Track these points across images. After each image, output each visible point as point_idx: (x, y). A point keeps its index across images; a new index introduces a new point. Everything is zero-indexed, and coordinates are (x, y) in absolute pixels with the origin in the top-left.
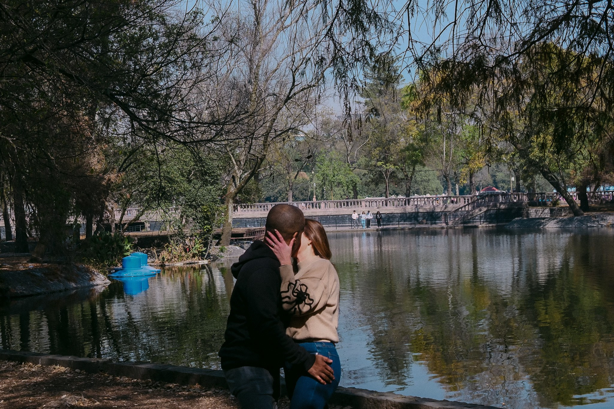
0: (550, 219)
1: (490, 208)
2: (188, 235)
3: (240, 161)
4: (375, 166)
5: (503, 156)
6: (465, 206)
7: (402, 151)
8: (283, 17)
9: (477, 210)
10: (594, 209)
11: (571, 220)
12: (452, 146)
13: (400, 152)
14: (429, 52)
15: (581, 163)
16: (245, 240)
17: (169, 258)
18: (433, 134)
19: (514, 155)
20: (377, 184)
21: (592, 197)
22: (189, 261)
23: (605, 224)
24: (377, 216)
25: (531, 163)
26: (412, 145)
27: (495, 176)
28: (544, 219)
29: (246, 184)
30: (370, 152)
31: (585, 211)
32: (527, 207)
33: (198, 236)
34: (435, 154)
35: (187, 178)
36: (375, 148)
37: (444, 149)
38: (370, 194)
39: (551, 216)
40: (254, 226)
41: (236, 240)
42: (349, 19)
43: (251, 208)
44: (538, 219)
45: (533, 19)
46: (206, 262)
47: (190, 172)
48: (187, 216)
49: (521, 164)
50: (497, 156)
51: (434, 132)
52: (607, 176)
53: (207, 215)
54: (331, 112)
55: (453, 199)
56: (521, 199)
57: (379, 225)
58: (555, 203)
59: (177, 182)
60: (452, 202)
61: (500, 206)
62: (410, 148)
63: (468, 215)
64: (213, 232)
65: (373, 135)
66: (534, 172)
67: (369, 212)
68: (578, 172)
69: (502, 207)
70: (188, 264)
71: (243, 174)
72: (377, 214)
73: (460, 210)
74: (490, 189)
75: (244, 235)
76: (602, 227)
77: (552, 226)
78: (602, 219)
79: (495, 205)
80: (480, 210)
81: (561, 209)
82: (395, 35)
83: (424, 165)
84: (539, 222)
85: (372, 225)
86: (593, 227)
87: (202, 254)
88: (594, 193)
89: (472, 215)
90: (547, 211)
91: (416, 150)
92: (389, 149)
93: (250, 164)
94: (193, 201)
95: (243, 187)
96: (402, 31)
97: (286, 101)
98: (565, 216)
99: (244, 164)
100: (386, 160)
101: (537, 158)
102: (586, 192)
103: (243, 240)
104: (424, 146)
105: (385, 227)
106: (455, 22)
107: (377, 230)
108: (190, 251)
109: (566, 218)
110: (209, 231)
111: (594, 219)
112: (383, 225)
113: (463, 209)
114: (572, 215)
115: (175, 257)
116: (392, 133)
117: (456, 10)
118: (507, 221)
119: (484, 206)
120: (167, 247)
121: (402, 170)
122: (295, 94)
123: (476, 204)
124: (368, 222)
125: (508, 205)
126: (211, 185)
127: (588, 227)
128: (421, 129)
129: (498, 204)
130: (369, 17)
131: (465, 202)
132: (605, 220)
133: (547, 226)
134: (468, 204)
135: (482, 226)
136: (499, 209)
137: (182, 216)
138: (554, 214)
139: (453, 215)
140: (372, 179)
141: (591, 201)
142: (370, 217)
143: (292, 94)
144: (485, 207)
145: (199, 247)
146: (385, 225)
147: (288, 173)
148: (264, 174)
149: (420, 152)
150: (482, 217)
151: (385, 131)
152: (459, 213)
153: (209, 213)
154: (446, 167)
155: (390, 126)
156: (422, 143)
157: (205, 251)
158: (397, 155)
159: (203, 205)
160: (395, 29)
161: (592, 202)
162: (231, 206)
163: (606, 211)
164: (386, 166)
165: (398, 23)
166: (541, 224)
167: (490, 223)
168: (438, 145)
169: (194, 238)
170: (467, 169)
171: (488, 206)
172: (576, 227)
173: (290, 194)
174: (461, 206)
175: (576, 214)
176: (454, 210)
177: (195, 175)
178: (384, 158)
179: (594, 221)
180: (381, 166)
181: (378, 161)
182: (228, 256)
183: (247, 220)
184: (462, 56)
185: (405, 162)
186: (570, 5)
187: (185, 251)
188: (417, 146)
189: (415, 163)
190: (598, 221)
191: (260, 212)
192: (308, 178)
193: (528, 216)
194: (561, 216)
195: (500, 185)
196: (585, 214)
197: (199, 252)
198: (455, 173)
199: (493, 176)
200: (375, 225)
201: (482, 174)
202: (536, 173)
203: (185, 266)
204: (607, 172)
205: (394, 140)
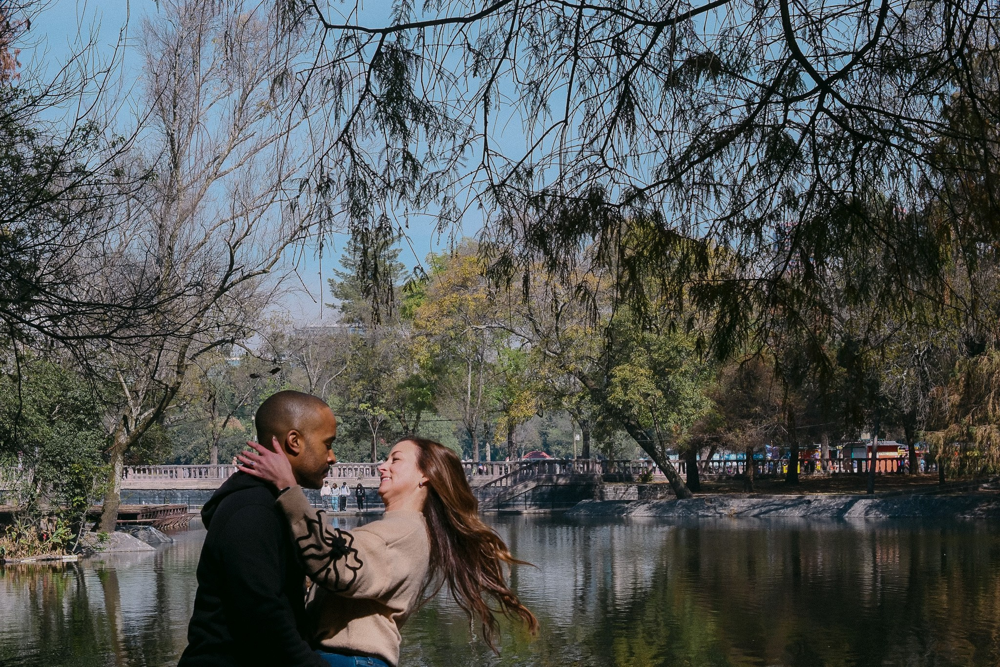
0: (638, 503)
1: (541, 483)
2: (44, 513)
3: (137, 392)
4: (355, 410)
5: (565, 399)
6: (501, 479)
7: (401, 387)
8: (218, 157)
9: (520, 486)
10: (709, 489)
11: (671, 505)
12: (482, 381)
13: (397, 389)
14: (514, 175)
15: (690, 412)
16: (140, 524)
17: (13, 549)
18: (451, 361)
19: (582, 398)
20: (357, 441)
21: (705, 469)
22: (47, 555)
23: (725, 512)
24: (357, 492)
25: (610, 410)
26: (417, 377)
27: (545, 434)
28: (628, 502)
29: (146, 429)
30: (347, 387)
31: (693, 491)
32: (601, 483)
33: (62, 515)
34: (453, 394)
35: (48, 417)
36: (356, 381)
37: (469, 386)
38: (345, 457)
39: (640, 498)
40: (154, 502)
41: (124, 524)
42: (380, 111)
43: (150, 473)
44: (619, 502)
45: (691, 126)
46: (73, 558)
47: (52, 408)
48: (46, 480)
49: (594, 413)
50: (555, 399)
51: (453, 358)
52: (730, 436)
53: (79, 479)
54: (285, 320)
55: (481, 467)
56: (592, 470)
57: (360, 506)
58: (646, 478)
59: (31, 422)
60: (480, 472)
61: (557, 480)
62: (413, 382)
63: (505, 494)
64: (89, 509)
65: (354, 359)
66: (613, 426)
67: (345, 484)
68: (684, 428)
69: (562, 481)
70: (43, 560)
71: (140, 414)
72: (358, 488)
73: (493, 485)
74: (537, 455)
75: (139, 517)
76: (721, 517)
77: (640, 514)
78: (722, 505)
79: (551, 480)
80: (526, 487)
81: (655, 487)
82: (459, 142)
83: (435, 411)
84: (620, 507)
85: (349, 507)
86: (707, 516)
87: (69, 544)
88: (707, 462)
89: (513, 493)
90: (633, 489)
91: (422, 386)
92: (378, 383)
93: (153, 398)
94: (57, 455)
95: (141, 434)
96: (471, 135)
97: (218, 295)
98: (662, 498)
99: (144, 398)
100: (373, 402)
101: (619, 403)
102: (696, 461)
103: (136, 523)
104: (436, 381)
105: (370, 510)
106: (566, 121)
107: (357, 515)
108: (48, 538)
109: (663, 501)
110: (81, 506)
111: (709, 504)
112: (367, 507)
113: (498, 484)
114: (673, 497)
115: (22, 549)
116: (385, 357)
117: (568, 100)
118: (567, 505)
119: (531, 479)
120: (10, 530)
121: (399, 417)
122: (232, 284)
123: (519, 476)
124: (343, 501)
125: (571, 479)
126: (89, 429)
127: (698, 516)
128: (433, 351)
129: (555, 478)
130: (415, 109)
131: (501, 473)
132: (725, 506)
133: (633, 514)
134: (506, 476)
135: (528, 511)
136: (556, 485)
137: (35, 481)
138: (644, 495)
139: (482, 493)
140: (350, 432)
141: (703, 475)
142: (346, 492)
143: (227, 285)
144: (534, 481)
145: (63, 532)
146: (370, 507)
147: (213, 418)
148: (172, 417)
149: (429, 390)
150: (528, 497)
151: (374, 354)
152: (491, 490)
153: (83, 477)
154: (472, 416)
155: (381, 347)
156: (433, 375)
157: (74, 540)
158: (393, 393)
159: (73, 463)
160: (459, 132)
161: (705, 477)
162: (119, 467)
163: (727, 491)
164: (374, 411)
165: (467, 121)
166: (624, 510)
167: (541, 507)
168: (460, 378)
169: (55, 518)
170: (506, 419)
171: (538, 480)
172: (679, 517)
173: (215, 452)
174: (494, 479)
175: (680, 495)
176: (482, 485)
177: (60, 412)
178: (370, 399)
179: (709, 508)
180: (365, 411)
181: (360, 402)
182: (112, 550)
183: (143, 492)
184: (571, 182)
185: (404, 405)
186: (754, 104)
187: (41, 538)
188: (424, 380)
189: (420, 407)
190: (715, 508)
191: (164, 480)
192: (243, 429)
193: (602, 498)
194: (655, 498)
195: (554, 448)
196: (695, 496)
197: (63, 541)
198: (485, 425)
199: (544, 434)
200: (354, 507)
201: (525, 430)
202: (616, 427)
203: (40, 563)
204: (730, 429)
205: (388, 370)
